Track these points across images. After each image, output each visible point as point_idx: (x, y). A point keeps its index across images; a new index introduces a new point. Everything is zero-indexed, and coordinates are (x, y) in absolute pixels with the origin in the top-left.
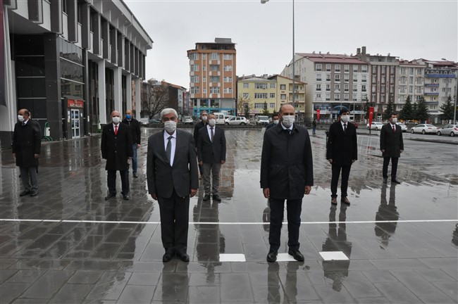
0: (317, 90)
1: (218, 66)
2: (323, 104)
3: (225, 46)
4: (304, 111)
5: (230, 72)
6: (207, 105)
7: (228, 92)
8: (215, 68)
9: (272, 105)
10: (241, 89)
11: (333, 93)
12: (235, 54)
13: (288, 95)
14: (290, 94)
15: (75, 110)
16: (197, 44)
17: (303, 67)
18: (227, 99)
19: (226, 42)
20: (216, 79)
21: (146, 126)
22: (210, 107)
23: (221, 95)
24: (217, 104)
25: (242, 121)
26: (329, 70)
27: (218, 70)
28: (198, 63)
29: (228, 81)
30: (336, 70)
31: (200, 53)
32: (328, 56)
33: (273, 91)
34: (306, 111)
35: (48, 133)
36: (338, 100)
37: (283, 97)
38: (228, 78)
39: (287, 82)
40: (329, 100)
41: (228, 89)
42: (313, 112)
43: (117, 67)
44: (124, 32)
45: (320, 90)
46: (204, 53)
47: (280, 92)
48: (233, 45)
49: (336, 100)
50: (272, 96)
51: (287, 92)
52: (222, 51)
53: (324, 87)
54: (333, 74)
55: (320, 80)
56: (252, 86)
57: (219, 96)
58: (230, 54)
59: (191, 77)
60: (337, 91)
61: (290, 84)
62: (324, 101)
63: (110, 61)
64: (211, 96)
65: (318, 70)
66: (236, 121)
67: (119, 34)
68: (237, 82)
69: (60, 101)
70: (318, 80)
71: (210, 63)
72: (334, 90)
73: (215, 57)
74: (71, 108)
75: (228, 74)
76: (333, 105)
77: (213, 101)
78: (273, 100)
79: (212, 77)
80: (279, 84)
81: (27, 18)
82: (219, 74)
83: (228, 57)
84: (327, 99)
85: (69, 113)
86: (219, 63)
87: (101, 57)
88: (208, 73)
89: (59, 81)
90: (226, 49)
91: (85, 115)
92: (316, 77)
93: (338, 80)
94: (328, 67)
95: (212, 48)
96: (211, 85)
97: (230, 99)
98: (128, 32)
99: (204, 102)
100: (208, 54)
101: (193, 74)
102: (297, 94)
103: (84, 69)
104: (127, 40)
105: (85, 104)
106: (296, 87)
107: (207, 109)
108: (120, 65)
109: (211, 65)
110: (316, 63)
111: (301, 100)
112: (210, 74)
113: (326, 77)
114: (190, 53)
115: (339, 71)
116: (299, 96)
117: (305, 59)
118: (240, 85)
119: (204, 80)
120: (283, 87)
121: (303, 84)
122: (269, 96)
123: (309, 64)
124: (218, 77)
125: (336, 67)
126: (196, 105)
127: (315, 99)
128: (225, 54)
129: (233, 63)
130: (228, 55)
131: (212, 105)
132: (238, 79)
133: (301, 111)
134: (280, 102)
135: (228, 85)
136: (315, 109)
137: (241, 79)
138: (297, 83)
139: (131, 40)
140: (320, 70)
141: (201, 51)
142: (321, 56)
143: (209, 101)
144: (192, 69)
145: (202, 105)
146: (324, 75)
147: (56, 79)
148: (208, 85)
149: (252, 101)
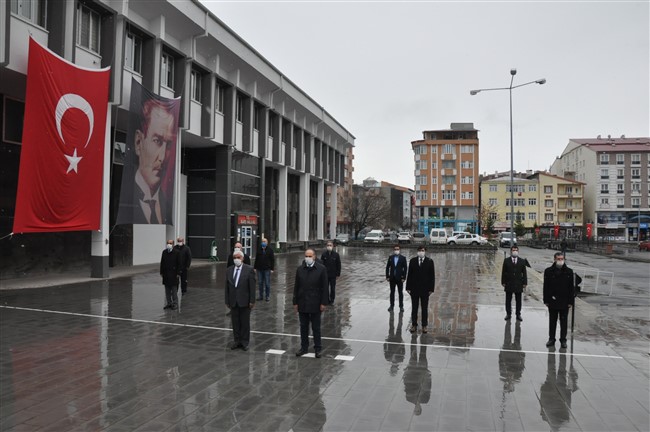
0: (602, 192)
1: (453, 161)
2: (613, 214)
3: (464, 135)
4: (581, 224)
5: (470, 170)
6: (438, 215)
7: (467, 197)
8: (450, 164)
9: (532, 215)
10: (487, 193)
11: (628, 197)
12: (477, 145)
13: (556, 201)
14: (559, 199)
15: (246, 227)
16: (424, 133)
17: (581, 159)
18: (466, 207)
19: (466, 128)
20: (450, 179)
21: (344, 244)
22: (441, 217)
23: (458, 202)
24: (453, 214)
25: (473, 239)
26: (622, 163)
27: (454, 167)
28: (425, 158)
29: (467, 182)
30: (634, 163)
31: (429, 145)
32: (624, 141)
33: (533, 195)
34: (585, 223)
35: (214, 253)
36: (637, 207)
37: (549, 204)
38: (467, 178)
39: (554, 183)
40: (622, 207)
41: (467, 193)
42: (597, 225)
43: (304, 174)
44: (314, 132)
45: (607, 192)
46: (434, 145)
47: (543, 197)
48: (476, 132)
49: (634, 206)
50: (532, 202)
51: (555, 196)
52: (460, 141)
53: (613, 188)
54: (628, 168)
55: (607, 177)
56: (502, 189)
57: (455, 203)
58: (470, 145)
59: (417, 177)
60: (635, 194)
61: (559, 185)
62: (615, 209)
63: (294, 168)
64: (443, 203)
65: (603, 163)
66: (465, 239)
67: (307, 135)
68: (480, 184)
69: (229, 218)
70: (603, 177)
71: (443, 158)
72: (631, 191)
73: (449, 150)
74: (242, 225)
75: (467, 173)
76: (630, 215)
77: (446, 209)
78: (533, 209)
79: (445, 177)
80: (542, 184)
81: (199, 134)
82: (455, 172)
83: (467, 150)
84: (619, 206)
85: (239, 230)
86: (455, 157)
87: (283, 164)
88: (439, 172)
89: (229, 197)
90: (465, 138)
91: (259, 233)
92: (601, 174)
93: (638, 177)
94: (619, 158)
95: (447, 138)
96: (443, 187)
97: (471, 207)
98: (319, 131)
99: (433, 211)
100: (440, 145)
101: (418, 173)
102: (570, 200)
103: (259, 180)
104: (317, 141)
105: (259, 220)
106: (569, 188)
107: (438, 220)
108: (308, 170)
109: (443, 161)
110: (599, 153)
111: (577, 208)
112: (443, 172)
113: (617, 174)
114: (416, 145)
115: (638, 163)
116: (573, 203)
117: (584, 148)
118: (485, 187)
119: (434, 181)
120: (548, 190)
121: (580, 184)
122: (527, 202)
123: (590, 155)
124: (454, 177)
125: (634, 158)
126: (422, 215)
127: (598, 206)
128: (463, 145)
129: (474, 158)
130: (467, 147)
131: (444, 215)
132: (483, 179)
133: (576, 224)
134: (543, 211)
135: (466, 188)
136: (600, 221)
137: (487, 178)
138: (570, 182)
139: (323, 139)
140: (607, 163)
141: (431, 142)
142: (610, 142)
143: (441, 210)
144: (417, 167)
145: (430, 215)
146: (613, 170)
147: (226, 194)
148: (440, 188)
149: (502, 210)
